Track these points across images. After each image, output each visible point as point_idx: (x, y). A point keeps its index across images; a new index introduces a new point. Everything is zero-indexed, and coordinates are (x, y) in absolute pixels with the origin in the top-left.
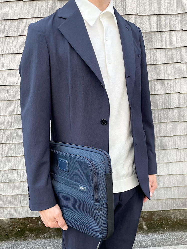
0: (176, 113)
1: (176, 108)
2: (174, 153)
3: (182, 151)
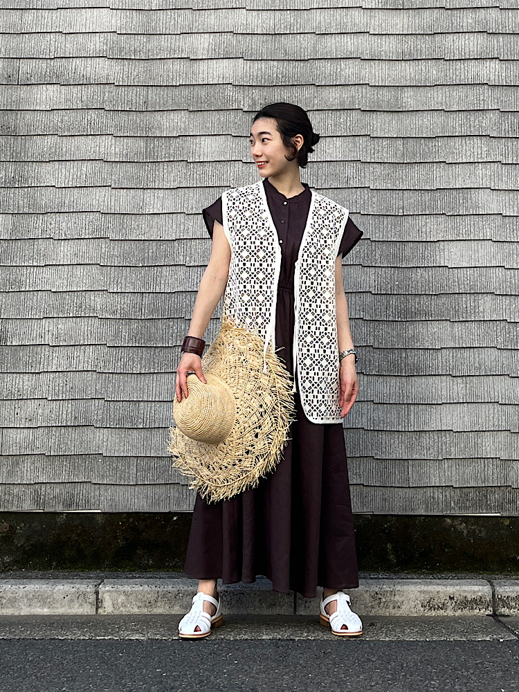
0: (444, 304)
1: (444, 296)
2: (444, 384)
3: (460, 380)
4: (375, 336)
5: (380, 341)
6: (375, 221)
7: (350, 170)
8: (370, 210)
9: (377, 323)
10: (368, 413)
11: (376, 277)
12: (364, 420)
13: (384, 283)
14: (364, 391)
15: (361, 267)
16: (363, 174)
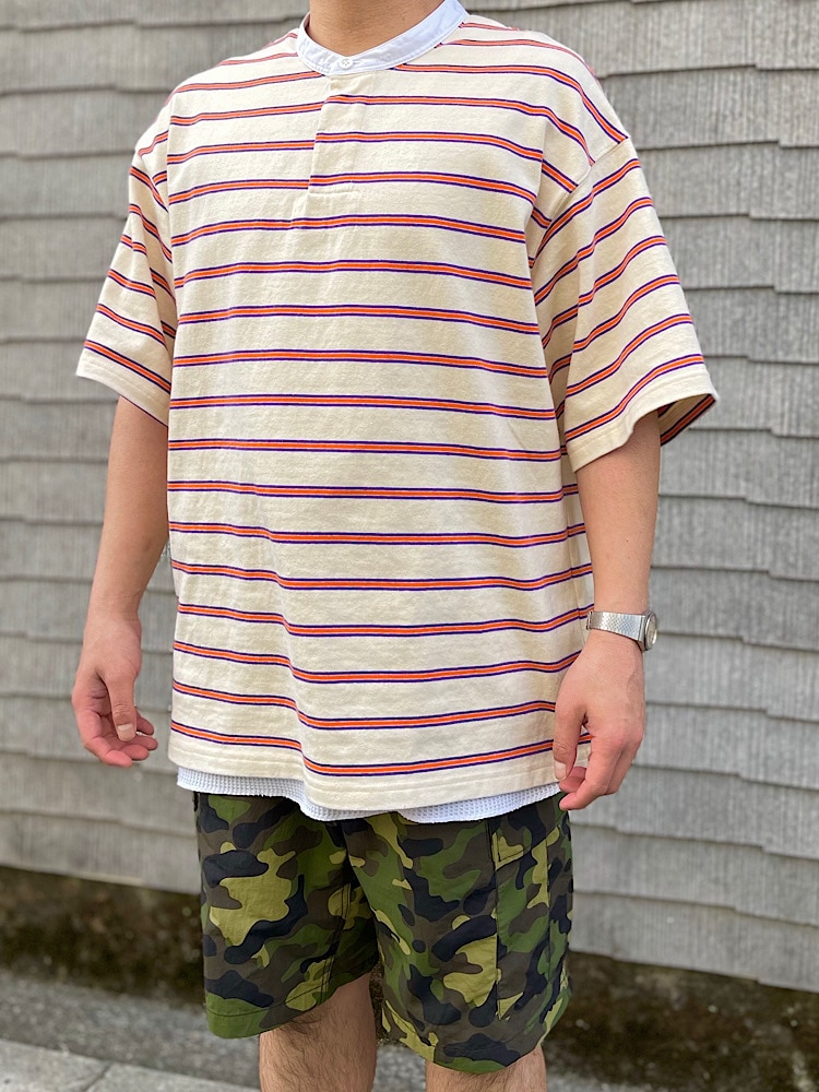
4: (776, 547)
5: (791, 559)
6: (789, 236)
7: (724, 94)
8: (778, 204)
9: (784, 513)
10: (751, 737)
11: (787, 390)
12: (742, 754)
13: (807, 406)
14: (742, 683)
15: (744, 362)
16: (760, 104)
